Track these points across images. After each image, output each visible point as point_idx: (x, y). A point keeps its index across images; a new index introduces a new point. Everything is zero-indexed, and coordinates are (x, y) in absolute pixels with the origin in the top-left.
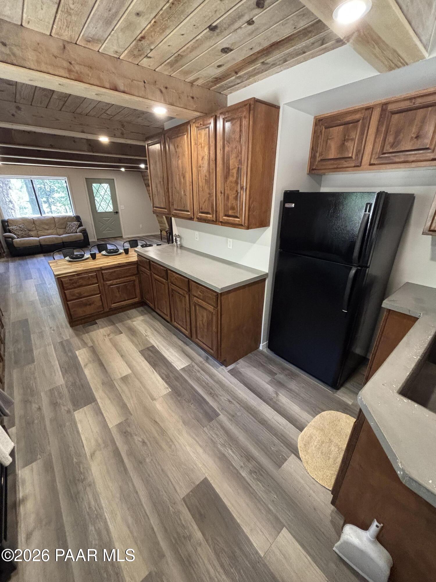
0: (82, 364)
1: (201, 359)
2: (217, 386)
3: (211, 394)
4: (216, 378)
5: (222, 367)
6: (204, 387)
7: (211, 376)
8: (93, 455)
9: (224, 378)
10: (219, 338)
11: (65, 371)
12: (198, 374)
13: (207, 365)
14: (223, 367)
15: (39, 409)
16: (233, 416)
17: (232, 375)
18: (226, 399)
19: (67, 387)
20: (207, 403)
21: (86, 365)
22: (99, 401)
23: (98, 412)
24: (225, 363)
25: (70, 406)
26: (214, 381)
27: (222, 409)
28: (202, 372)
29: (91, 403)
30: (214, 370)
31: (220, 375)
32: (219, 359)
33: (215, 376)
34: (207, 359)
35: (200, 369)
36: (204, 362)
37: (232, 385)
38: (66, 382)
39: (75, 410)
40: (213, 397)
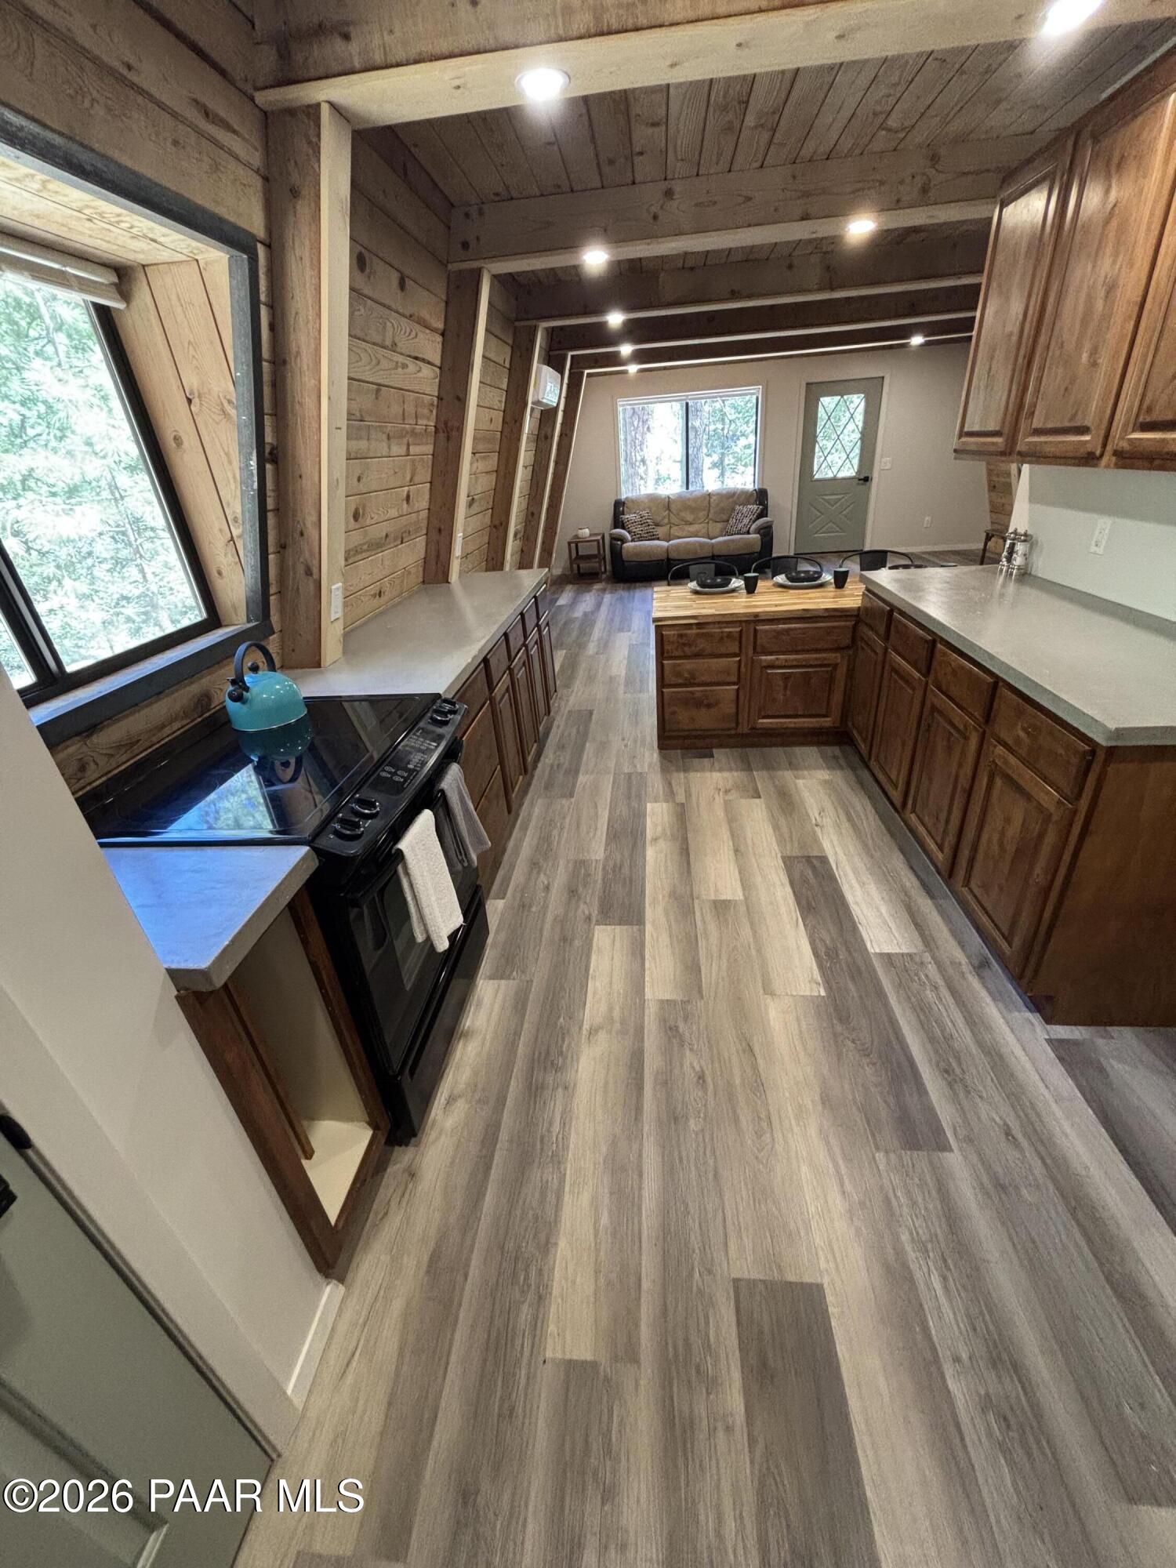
0: (649, 833)
1: (960, 956)
2: (981, 1060)
3: (946, 1071)
4: (987, 1037)
5: (1029, 1015)
6: (932, 1040)
7: (974, 1021)
8: (593, 1032)
9: (1018, 1051)
10: (1047, 915)
11: (613, 836)
12: (930, 995)
13: (974, 982)
14: (1035, 1019)
15: (547, 888)
16: (1001, 1187)
17: (1061, 1059)
18: (997, 1119)
19: (604, 869)
20: (922, 1091)
21: (655, 840)
22: (648, 927)
23: (637, 950)
24: (1046, 1006)
25: (595, 913)
26: (980, 1044)
27: (969, 1140)
28: (944, 992)
29: (631, 924)
30: (992, 1011)
31: (1010, 1038)
32: (1025, 981)
33: (989, 1028)
34: (981, 967)
35: (941, 982)
36: (966, 968)
37: (1045, 1092)
38: (607, 859)
39: (598, 923)
40: (950, 1085)
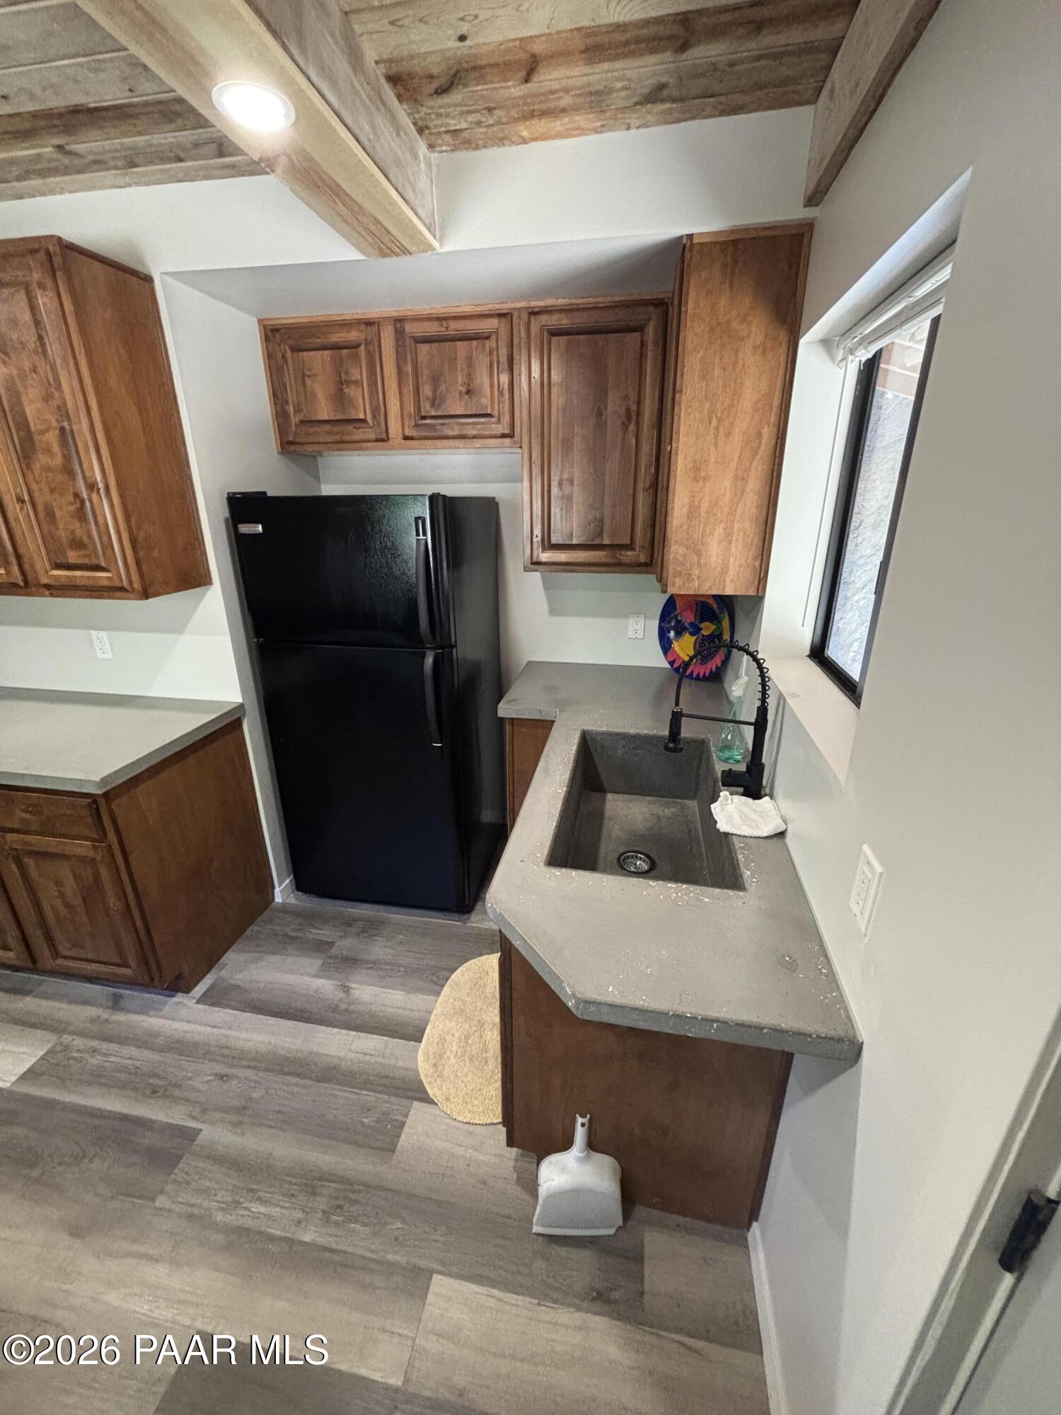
1: (92, 1011)
2: (170, 1057)
3: (154, 1092)
4: (160, 1041)
5: (174, 999)
6: (123, 1086)
7: (144, 1041)
9: (187, 1027)
10: (139, 923)
12: (95, 1061)
14: (180, 997)
17: (212, 1005)
18: (209, 1078)
20: (145, 1124)
24: (180, 985)
26: (160, 1050)
27: (205, 1111)
28: (104, 1046)
30: (151, 1022)
31: (176, 1025)
32: (156, 982)
33: (157, 1035)
35: (95, 1044)
37: (220, 1031)
